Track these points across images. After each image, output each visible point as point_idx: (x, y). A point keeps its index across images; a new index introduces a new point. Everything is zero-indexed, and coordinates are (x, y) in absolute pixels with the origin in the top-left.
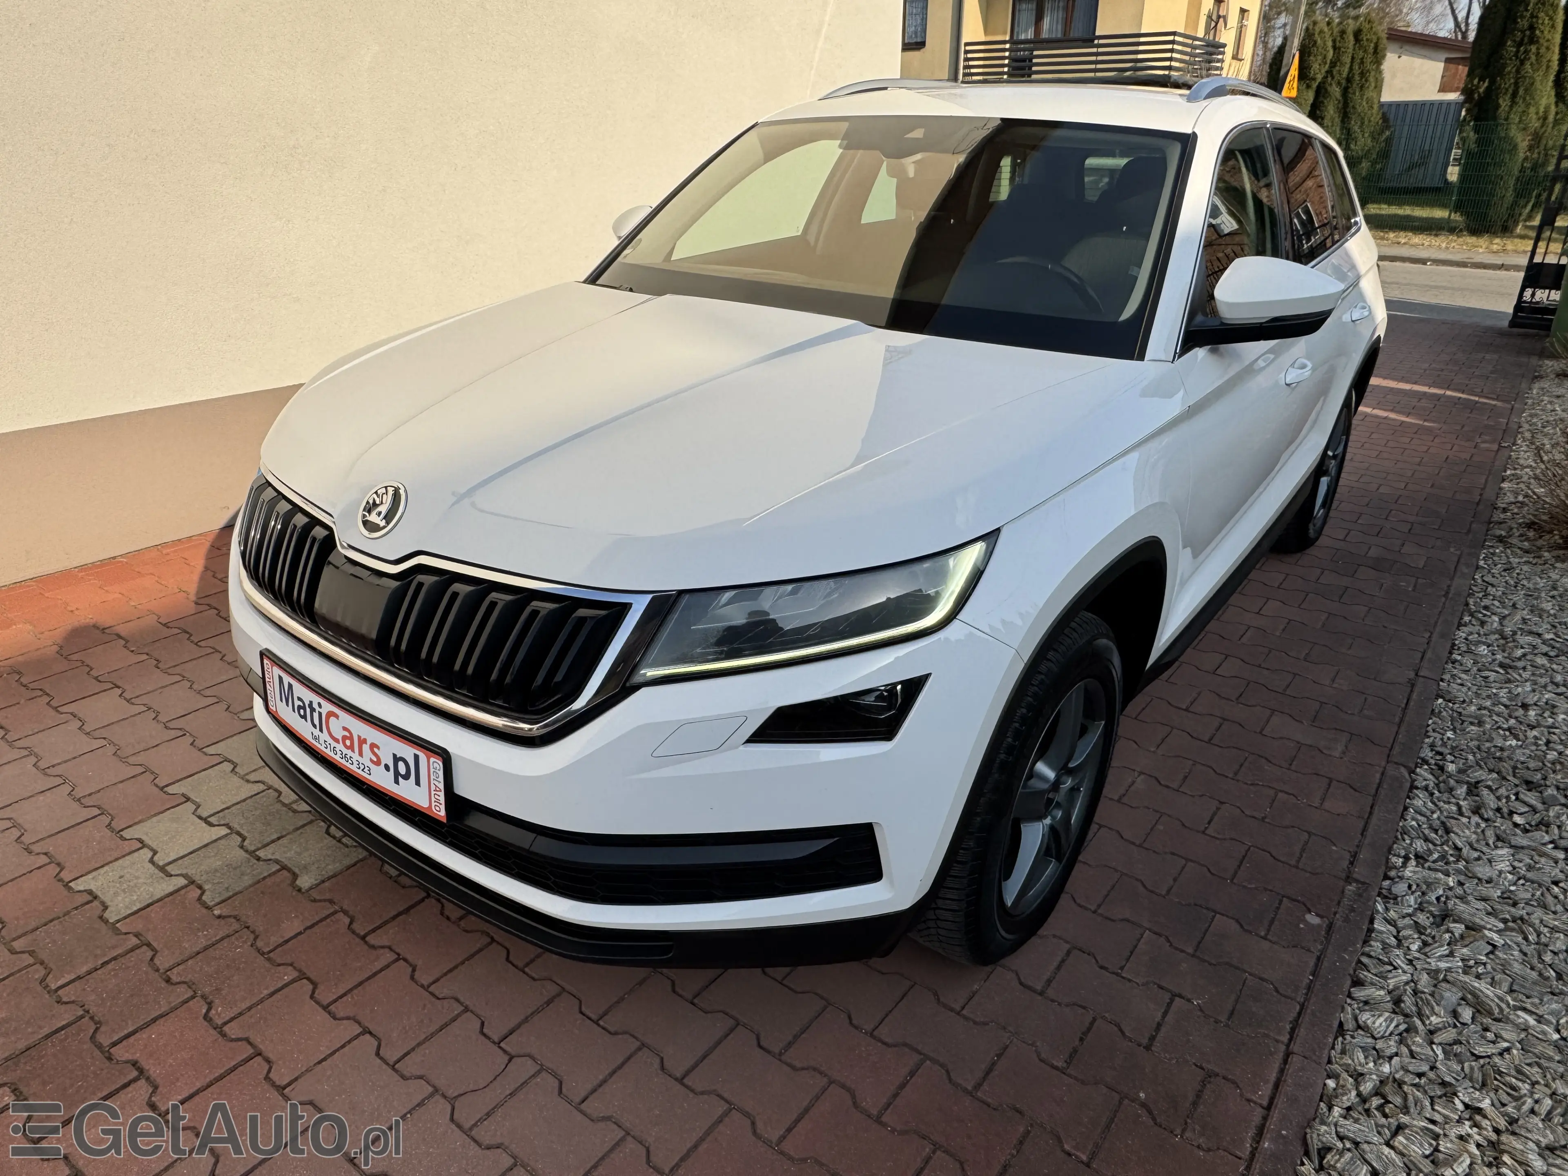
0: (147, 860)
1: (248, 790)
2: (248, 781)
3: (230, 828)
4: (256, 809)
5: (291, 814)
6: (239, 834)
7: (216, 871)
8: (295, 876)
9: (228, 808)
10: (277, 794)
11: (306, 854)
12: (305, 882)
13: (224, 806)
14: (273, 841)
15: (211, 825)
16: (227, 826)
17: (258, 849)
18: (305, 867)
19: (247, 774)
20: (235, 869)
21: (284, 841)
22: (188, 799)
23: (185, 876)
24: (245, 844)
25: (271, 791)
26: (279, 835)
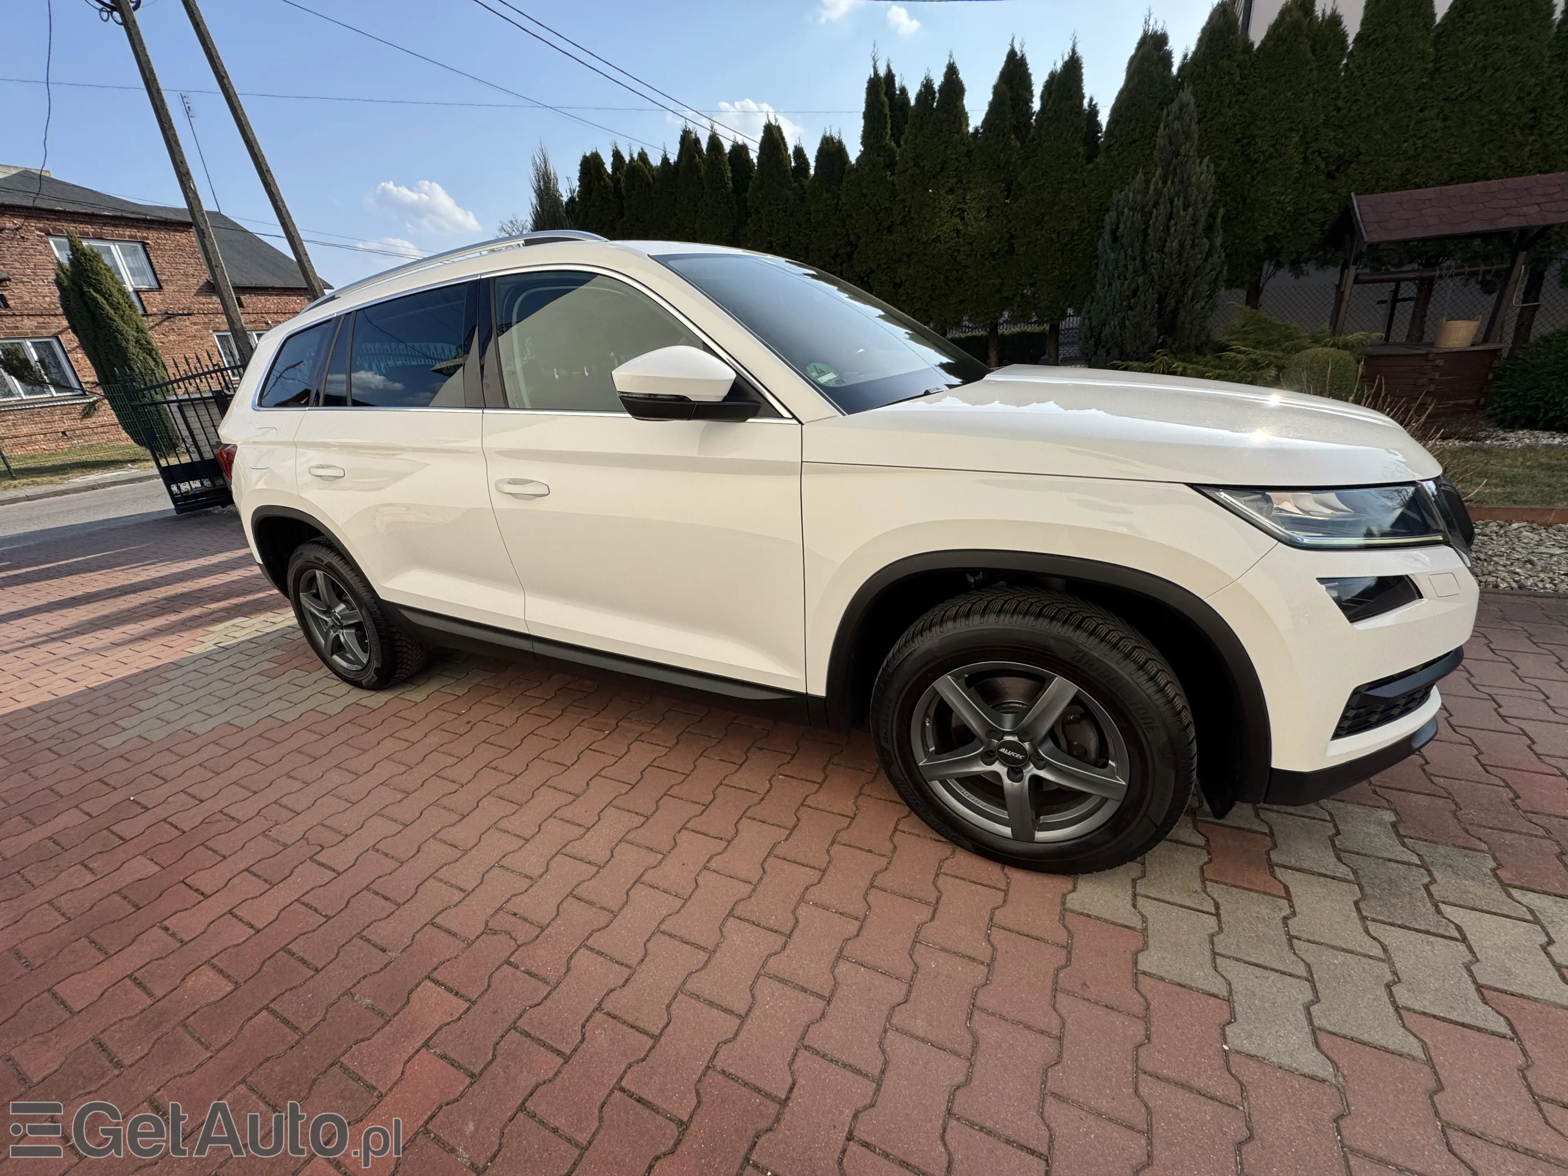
0: (1556, 945)
1: (1393, 937)
2: (1385, 949)
3: (1437, 906)
4: (1394, 905)
5: (1360, 872)
6: (1430, 895)
7: (1473, 879)
8: (1394, 825)
9: (1428, 932)
10: (1362, 905)
11: (1372, 831)
12: (1389, 817)
13: (1432, 939)
14: (1398, 862)
15: (1459, 928)
16: (1439, 912)
17: (1417, 865)
18: (1380, 824)
19: (1380, 959)
20: (1451, 866)
21: (1387, 855)
22: (1480, 988)
23: (1510, 896)
24: (1426, 880)
25: (1365, 913)
26: (1387, 863)
